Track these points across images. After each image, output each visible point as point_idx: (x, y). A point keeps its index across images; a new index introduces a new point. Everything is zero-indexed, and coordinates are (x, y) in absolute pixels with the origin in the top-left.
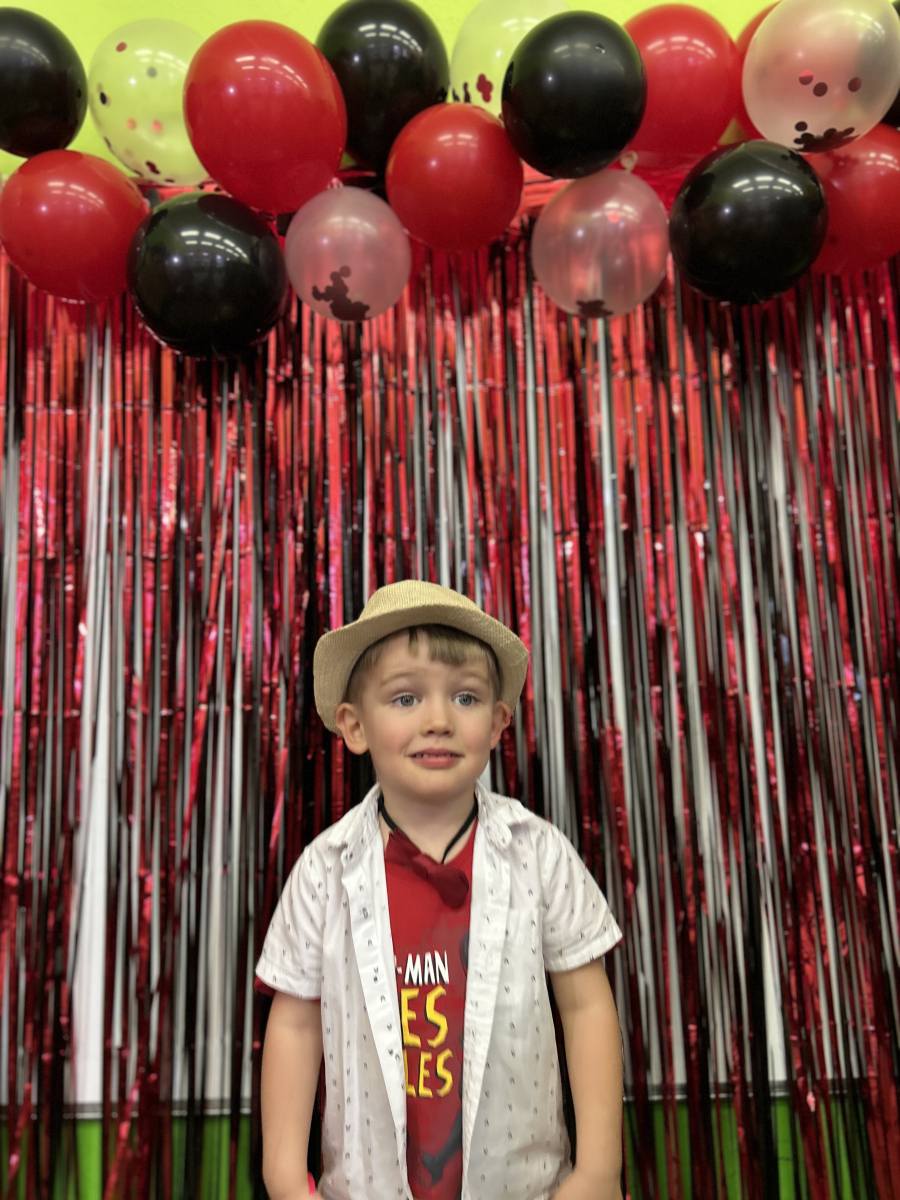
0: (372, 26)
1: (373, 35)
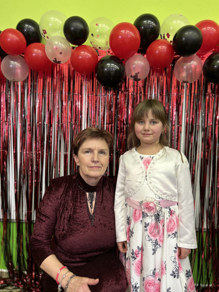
0: (146, 21)
1: (146, 23)
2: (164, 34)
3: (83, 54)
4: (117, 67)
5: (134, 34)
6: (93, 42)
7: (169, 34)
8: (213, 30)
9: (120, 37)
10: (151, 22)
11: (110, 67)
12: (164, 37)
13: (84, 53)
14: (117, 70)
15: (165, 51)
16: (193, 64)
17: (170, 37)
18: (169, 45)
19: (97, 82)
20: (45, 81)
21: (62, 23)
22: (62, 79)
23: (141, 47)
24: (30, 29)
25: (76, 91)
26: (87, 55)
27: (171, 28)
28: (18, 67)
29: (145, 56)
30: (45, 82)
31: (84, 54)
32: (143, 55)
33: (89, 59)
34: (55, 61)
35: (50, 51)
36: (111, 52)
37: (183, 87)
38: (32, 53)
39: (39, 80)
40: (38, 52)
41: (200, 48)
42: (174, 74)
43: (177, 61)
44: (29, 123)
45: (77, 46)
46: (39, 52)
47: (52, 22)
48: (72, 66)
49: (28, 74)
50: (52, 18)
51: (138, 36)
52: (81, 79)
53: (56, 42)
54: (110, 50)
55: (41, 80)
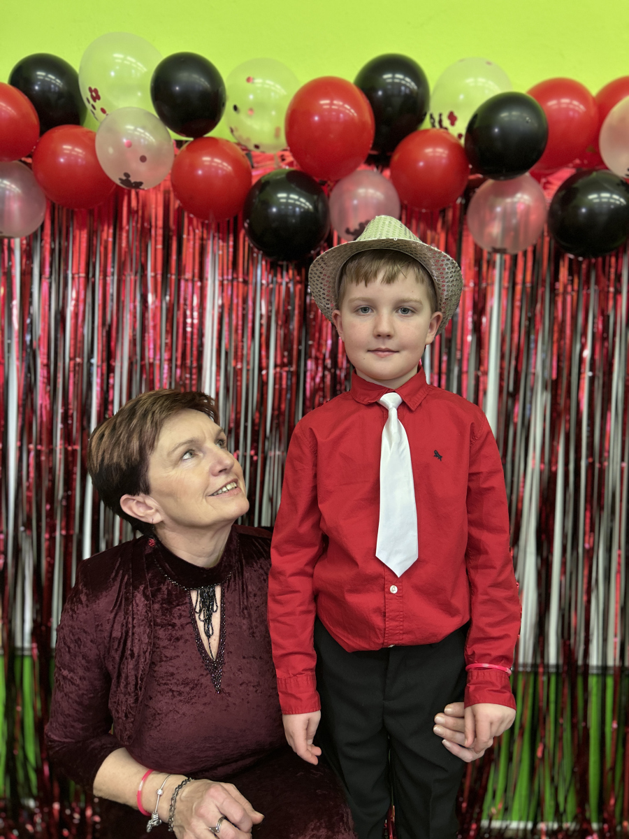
0: (390, 75)
1: (391, 80)
2: (440, 115)
3: (207, 163)
4: (308, 204)
5: (356, 112)
6: (237, 129)
7: (456, 114)
8: (577, 108)
9: (316, 118)
10: (403, 80)
11: (287, 204)
12: (440, 122)
13: (212, 161)
14: (306, 213)
15: (444, 161)
16: (522, 200)
17: (458, 123)
18: (453, 146)
19: (246, 244)
20: (95, 239)
21: (145, 70)
22: (144, 233)
23: (375, 146)
24: (50, 83)
25: (187, 269)
26: (220, 166)
27: (461, 97)
28: (12, 194)
29: (387, 173)
30: (95, 242)
31: (212, 164)
32: (382, 172)
33: (227, 177)
34: (126, 181)
35: (111, 150)
36: (290, 158)
37: (491, 264)
38: (55, 155)
39: (77, 232)
40: (73, 153)
41: (542, 158)
42: (467, 229)
43: (474, 192)
44: (45, 361)
45: (191, 139)
46: (78, 153)
47: (117, 68)
48: (175, 195)
49: (42, 215)
50: (118, 56)
51: (368, 117)
52: (201, 234)
53: (130, 127)
54: (288, 154)
55: (82, 236)
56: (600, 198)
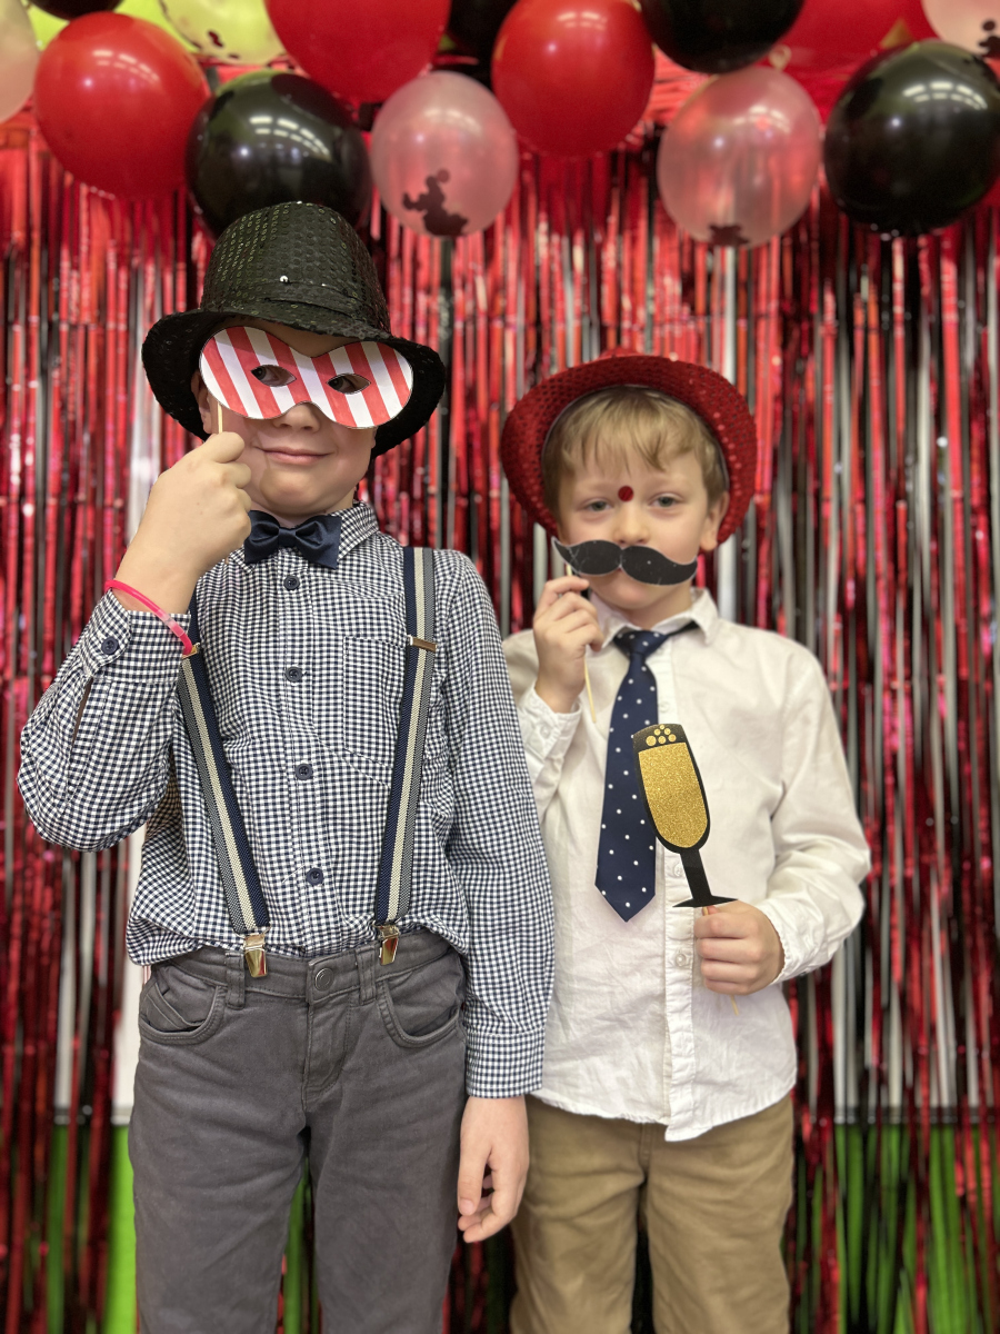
3: (103, 63)
18: (616, 8)
31: (115, 65)
37: (715, 291)
56: (930, 91)
